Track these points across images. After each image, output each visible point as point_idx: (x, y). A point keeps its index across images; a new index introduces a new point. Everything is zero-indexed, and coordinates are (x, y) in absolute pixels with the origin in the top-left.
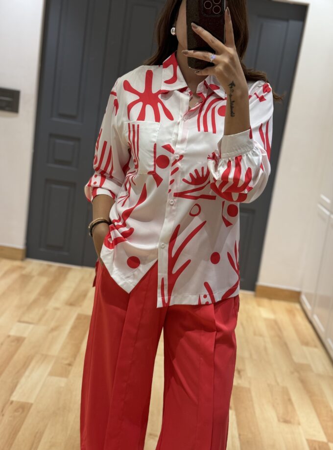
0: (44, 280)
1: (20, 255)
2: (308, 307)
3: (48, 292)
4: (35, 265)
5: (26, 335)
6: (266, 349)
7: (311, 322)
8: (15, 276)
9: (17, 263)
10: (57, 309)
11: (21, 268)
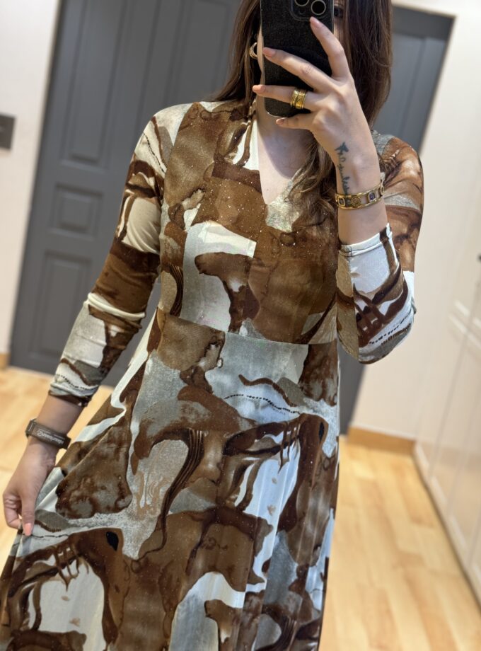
2: (424, 464)
7: (426, 487)
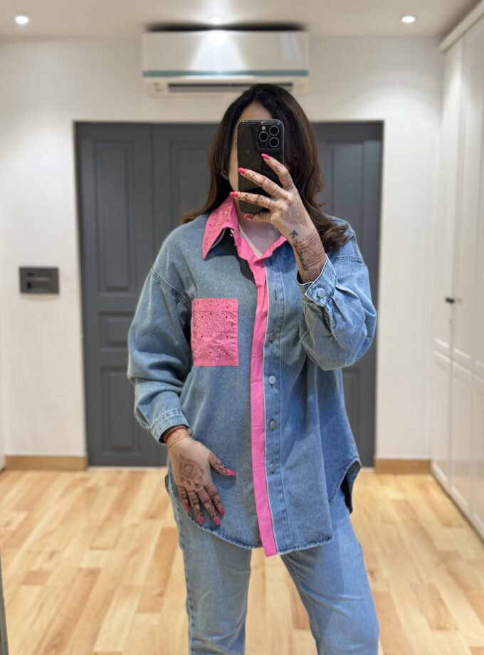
0: (115, 492)
1: (82, 464)
2: (443, 478)
3: (121, 506)
4: (101, 474)
5: (101, 565)
6: (400, 539)
7: (449, 497)
8: (78, 491)
9: (79, 475)
10: (134, 526)
11: (85, 480)
